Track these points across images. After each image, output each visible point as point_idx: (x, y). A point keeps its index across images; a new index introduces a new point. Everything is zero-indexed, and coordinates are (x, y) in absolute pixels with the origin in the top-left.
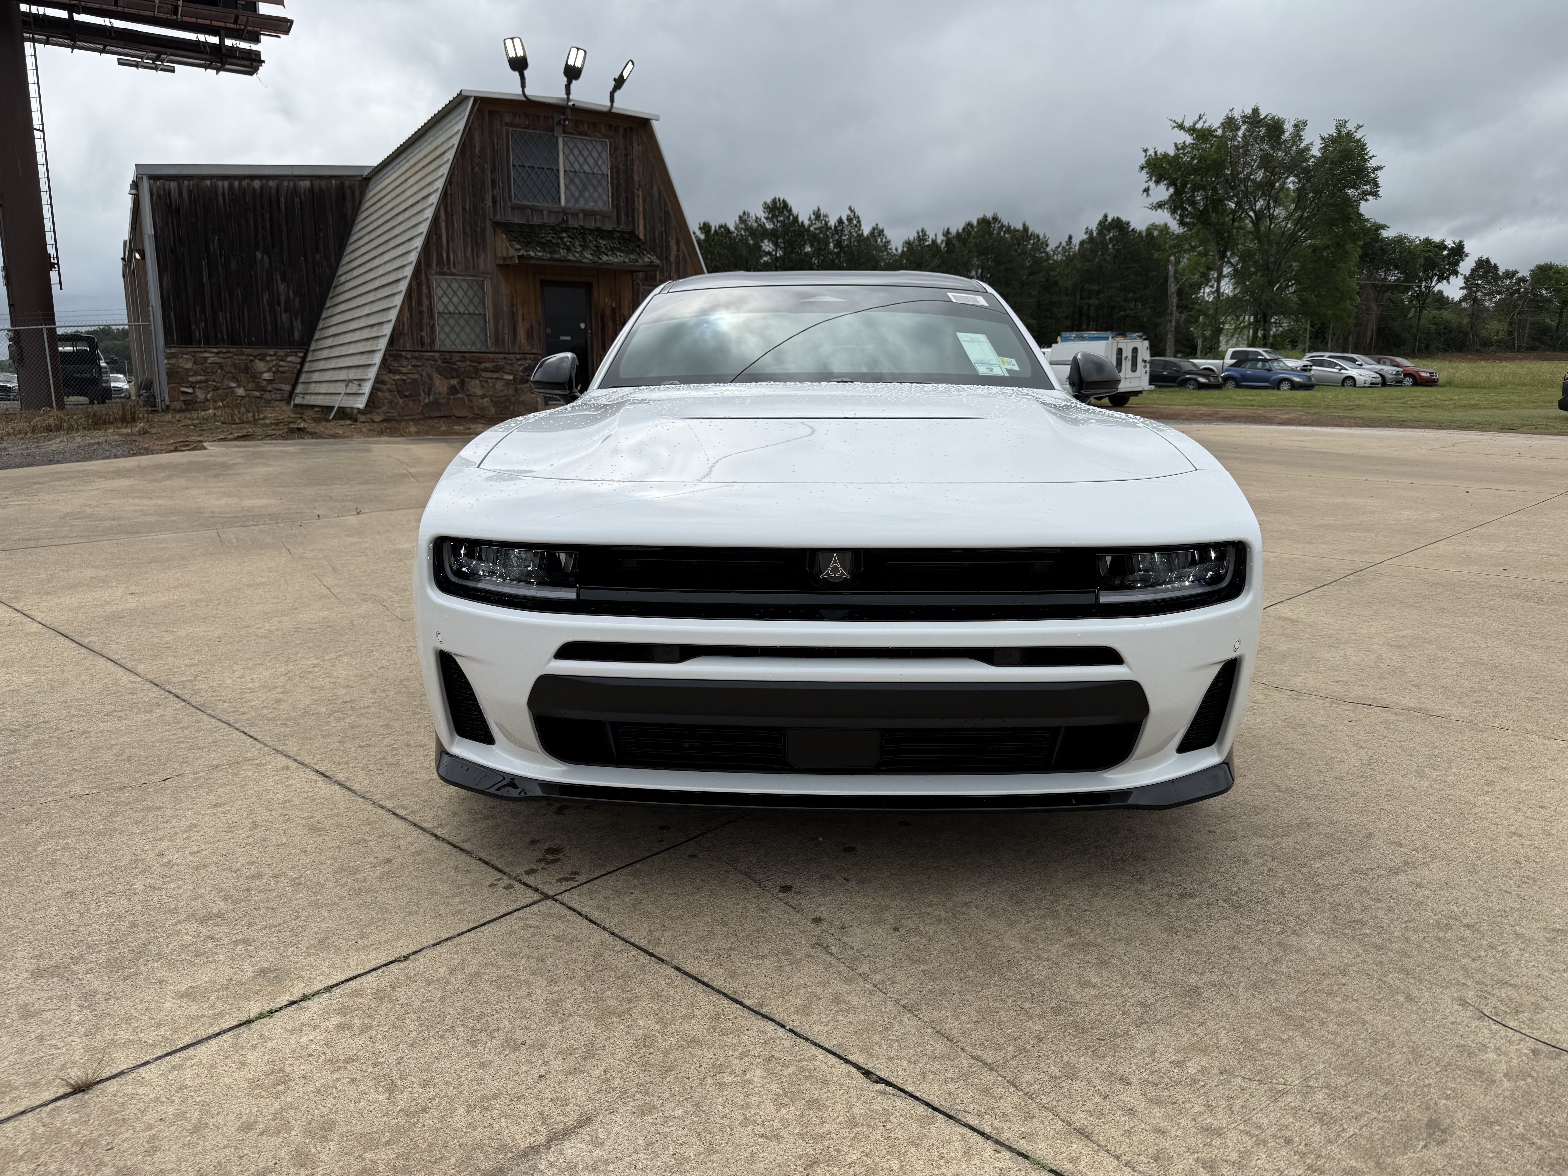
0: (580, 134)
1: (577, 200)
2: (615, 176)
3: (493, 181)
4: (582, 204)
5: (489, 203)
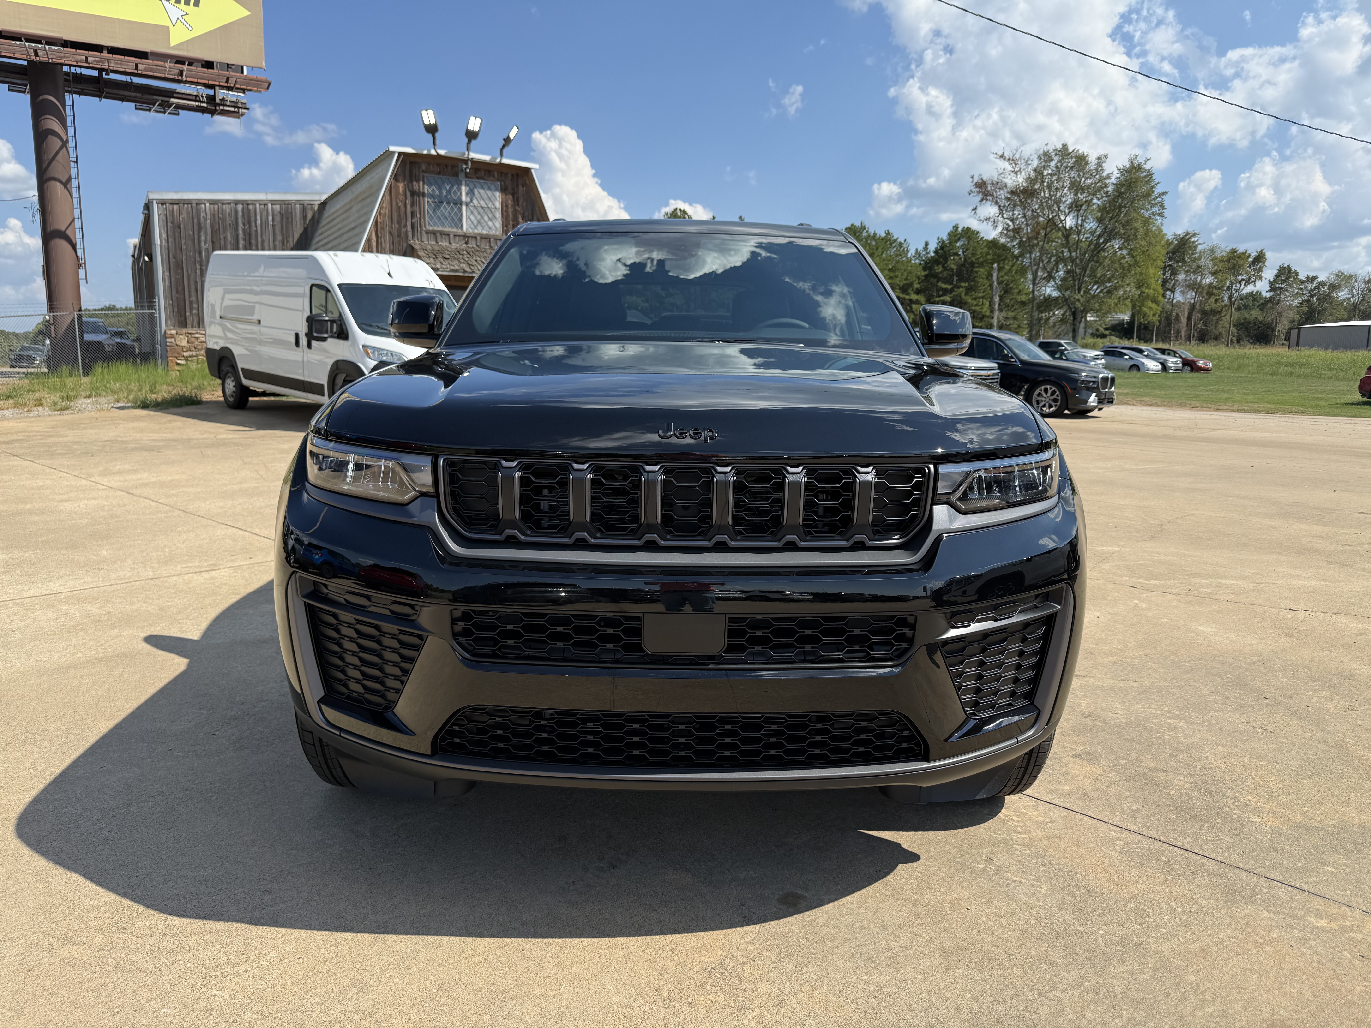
0: (478, 178)
1: (476, 227)
2: (505, 209)
3: (412, 213)
4: (479, 230)
5: (409, 228)
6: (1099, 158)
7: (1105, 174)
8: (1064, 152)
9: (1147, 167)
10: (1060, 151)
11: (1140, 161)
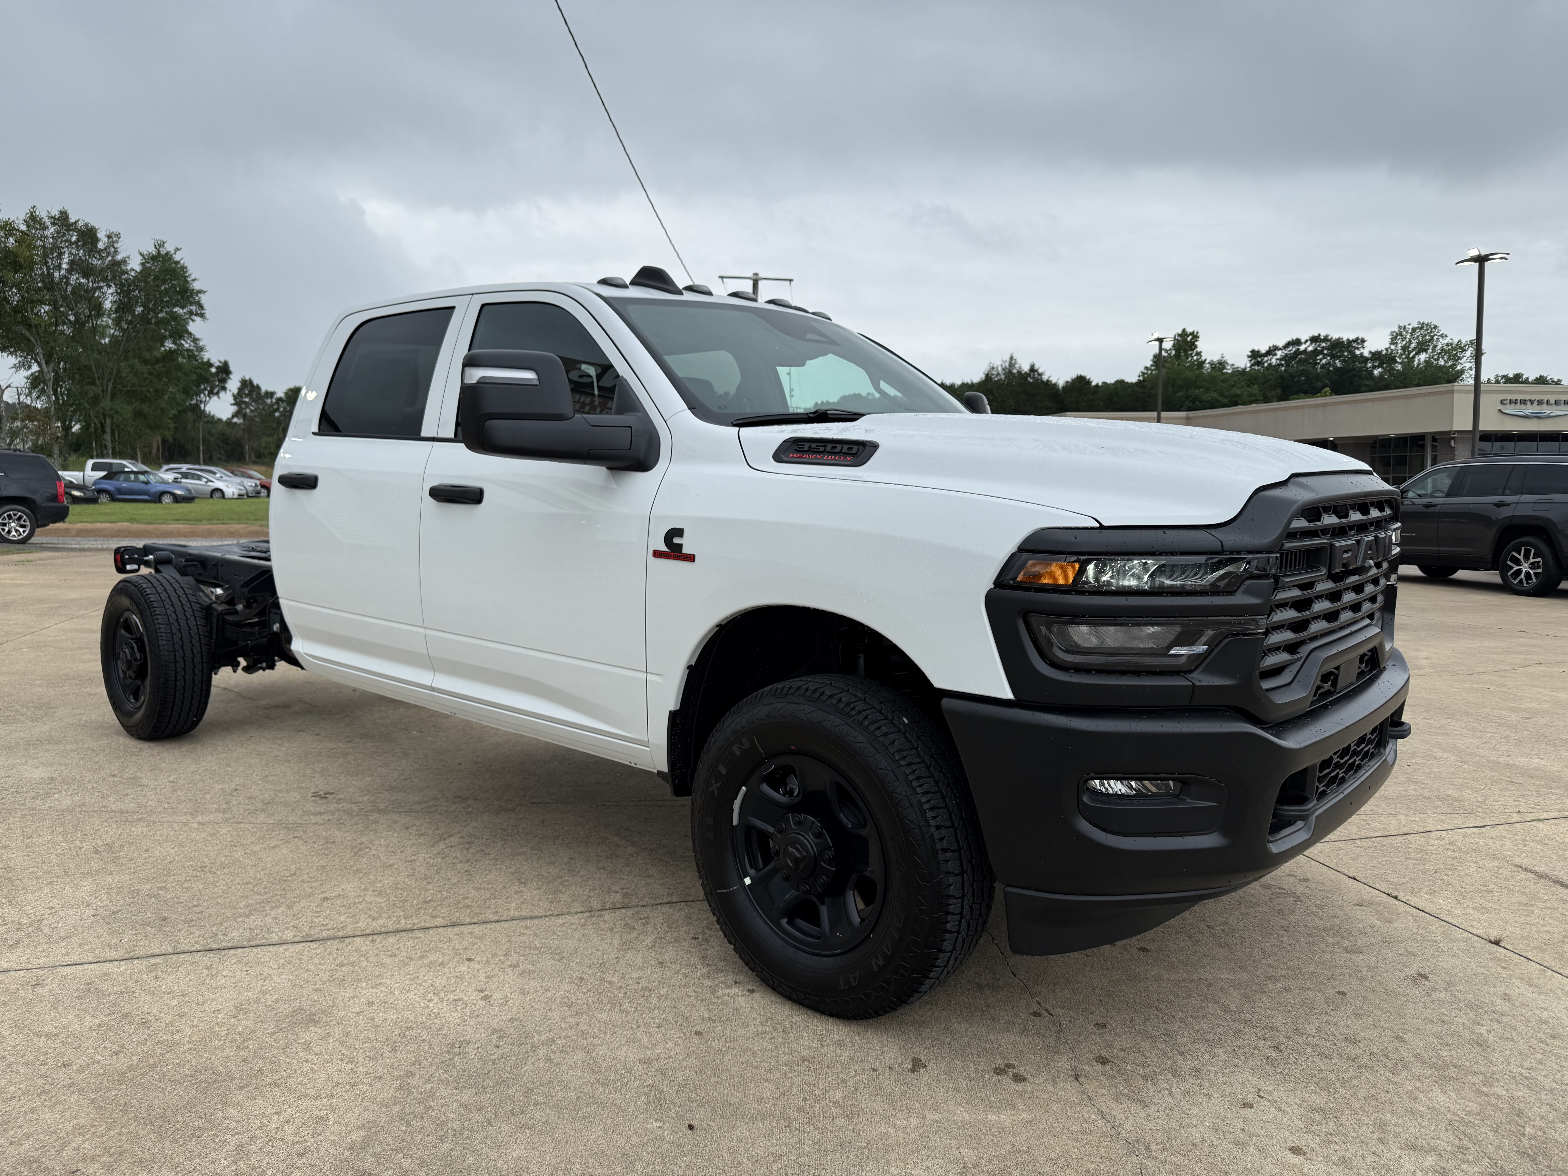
6: (109, 237)
7: (119, 257)
8: (62, 220)
9: (177, 257)
10: (58, 219)
11: (168, 250)
